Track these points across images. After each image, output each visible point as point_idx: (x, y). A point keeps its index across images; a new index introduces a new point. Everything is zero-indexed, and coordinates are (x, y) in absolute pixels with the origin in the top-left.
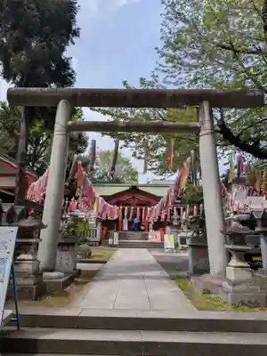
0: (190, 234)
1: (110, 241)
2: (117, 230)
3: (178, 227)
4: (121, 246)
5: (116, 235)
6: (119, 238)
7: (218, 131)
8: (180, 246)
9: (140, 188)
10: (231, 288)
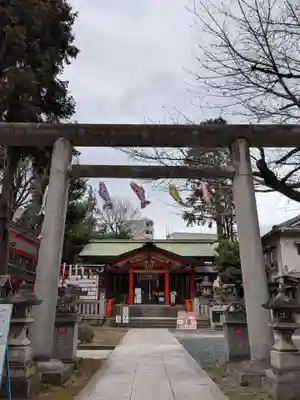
0: (224, 308)
1: (118, 319)
2: (127, 303)
3: (210, 298)
4: (132, 325)
5: (126, 310)
6: (131, 315)
7: (256, 174)
8: (213, 324)
9: (158, 246)
10: (275, 377)
